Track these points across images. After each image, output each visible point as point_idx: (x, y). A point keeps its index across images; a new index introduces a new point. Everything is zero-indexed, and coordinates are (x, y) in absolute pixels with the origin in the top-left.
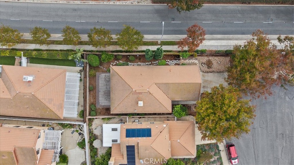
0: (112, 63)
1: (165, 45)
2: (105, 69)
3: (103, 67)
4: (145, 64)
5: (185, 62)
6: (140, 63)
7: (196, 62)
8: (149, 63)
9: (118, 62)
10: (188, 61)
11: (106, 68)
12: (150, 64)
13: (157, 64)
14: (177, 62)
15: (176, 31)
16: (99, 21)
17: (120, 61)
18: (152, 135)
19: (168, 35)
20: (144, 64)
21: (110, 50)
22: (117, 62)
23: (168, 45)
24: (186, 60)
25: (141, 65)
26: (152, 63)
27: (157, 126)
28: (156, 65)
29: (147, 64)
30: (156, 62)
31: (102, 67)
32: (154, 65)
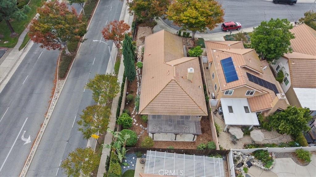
0: (134, 123)
1: (118, 70)
2: (141, 133)
3: (139, 134)
4: (139, 87)
5: (140, 54)
6: (137, 92)
7: (141, 47)
8: (139, 84)
9: (134, 116)
10: (139, 53)
11: (140, 130)
12: (140, 82)
13: (140, 76)
14: (139, 60)
15: (104, 62)
16: (68, 140)
17: (132, 114)
18: (229, 57)
19: (108, 68)
20: (139, 89)
21: (115, 125)
22: (133, 118)
23: (119, 67)
24: (139, 54)
25: (139, 91)
26: (138, 81)
27: (217, 57)
28: (141, 78)
29: (140, 86)
30: (138, 77)
31: (139, 136)
32: (140, 79)
